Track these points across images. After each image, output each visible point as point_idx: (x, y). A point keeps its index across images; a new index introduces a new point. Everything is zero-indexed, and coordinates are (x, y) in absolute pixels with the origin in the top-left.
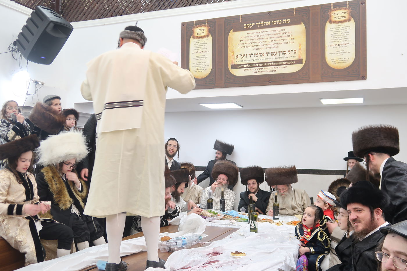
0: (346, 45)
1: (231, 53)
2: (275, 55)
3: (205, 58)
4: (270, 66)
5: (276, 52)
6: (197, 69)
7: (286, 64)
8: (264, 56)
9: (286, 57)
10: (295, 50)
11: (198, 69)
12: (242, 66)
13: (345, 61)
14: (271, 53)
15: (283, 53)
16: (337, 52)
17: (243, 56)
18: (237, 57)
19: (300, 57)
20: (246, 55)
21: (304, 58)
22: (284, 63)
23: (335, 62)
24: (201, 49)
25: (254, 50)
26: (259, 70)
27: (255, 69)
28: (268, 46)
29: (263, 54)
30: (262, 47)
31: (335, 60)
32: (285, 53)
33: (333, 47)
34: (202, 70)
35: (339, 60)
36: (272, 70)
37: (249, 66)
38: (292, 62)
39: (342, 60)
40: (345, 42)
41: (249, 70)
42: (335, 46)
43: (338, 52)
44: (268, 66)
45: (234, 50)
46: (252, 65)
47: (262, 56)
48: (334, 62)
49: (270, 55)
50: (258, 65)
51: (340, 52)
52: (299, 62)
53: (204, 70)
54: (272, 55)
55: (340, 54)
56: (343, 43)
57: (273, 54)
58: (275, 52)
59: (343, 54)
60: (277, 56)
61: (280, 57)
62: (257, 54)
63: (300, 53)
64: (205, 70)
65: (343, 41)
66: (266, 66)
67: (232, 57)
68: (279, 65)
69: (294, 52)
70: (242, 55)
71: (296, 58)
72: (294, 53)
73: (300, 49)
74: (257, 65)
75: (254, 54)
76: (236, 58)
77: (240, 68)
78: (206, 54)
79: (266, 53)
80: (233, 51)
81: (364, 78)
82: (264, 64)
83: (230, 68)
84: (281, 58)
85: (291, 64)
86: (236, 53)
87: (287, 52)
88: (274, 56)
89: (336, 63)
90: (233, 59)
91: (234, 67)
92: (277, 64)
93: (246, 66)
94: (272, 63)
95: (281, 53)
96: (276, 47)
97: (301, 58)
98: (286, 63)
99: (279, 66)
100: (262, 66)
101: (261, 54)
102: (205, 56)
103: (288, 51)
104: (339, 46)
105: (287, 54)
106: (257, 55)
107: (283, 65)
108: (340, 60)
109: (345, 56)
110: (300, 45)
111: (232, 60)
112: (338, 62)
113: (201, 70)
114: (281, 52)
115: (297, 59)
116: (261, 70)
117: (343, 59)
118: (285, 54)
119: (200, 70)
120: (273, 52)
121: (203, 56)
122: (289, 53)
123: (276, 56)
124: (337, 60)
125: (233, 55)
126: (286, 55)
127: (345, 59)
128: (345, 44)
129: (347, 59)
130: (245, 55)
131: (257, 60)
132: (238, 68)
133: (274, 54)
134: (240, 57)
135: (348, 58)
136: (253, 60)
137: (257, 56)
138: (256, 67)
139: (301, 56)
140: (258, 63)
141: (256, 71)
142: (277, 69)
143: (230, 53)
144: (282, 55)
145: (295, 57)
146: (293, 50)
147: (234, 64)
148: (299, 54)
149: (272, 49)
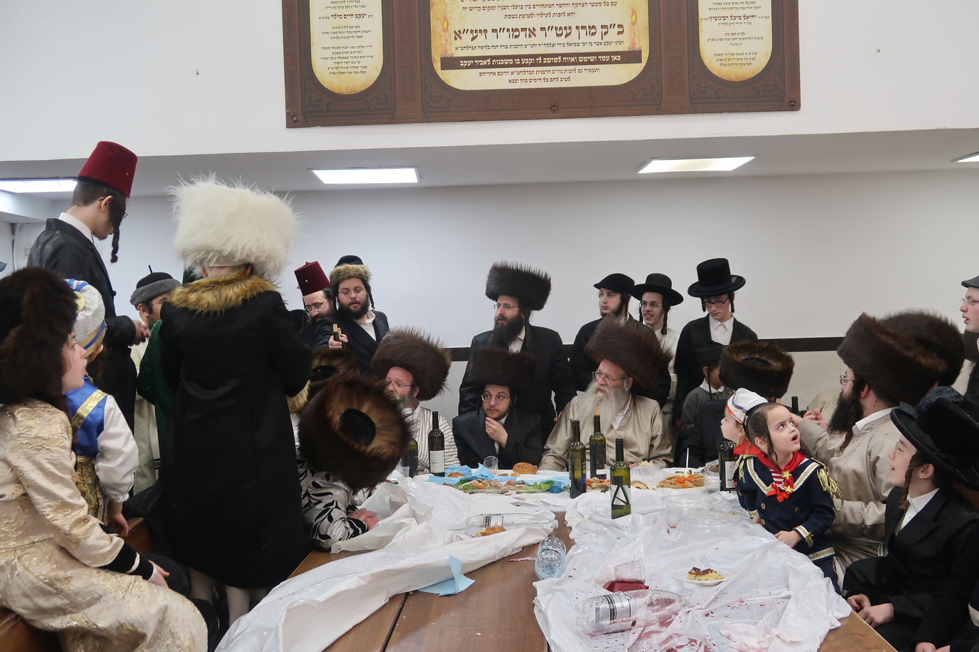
0: (750, 20)
1: (439, 22)
2: (566, 36)
3: (360, 34)
4: (552, 64)
5: (570, 28)
6: (336, 65)
7: (598, 62)
8: (535, 36)
9: (598, 44)
10: (620, 26)
11: (341, 65)
12: (475, 63)
13: (749, 62)
14: (556, 28)
15: (588, 31)
16: (727, 37)
17: (475, 33)
18: (458, 35)
19: (634, 44)
20: (486, 31)
21: (644, 46)
22: (592, 59)
23: (724, 62)
24: (348, 7)
25: (507, 19)
26: (522, 76)
27: (512, 73)
28: (546, 10)
29: (532, 32)
30: (529, 11)
31: (723, 57)
32: (593, 31)
33: (718, 21)
34: (353, 70)
35: (733, 57)
36: (561, 76)
37: (494, 62)
38: (615, 58)
39: (740, 57)
40: (748, 12)
41: (494, 74)
42: (722, 21)
43: (730, 37)
44: (547, 65)
45: (448, 16)
46: (502, 62)
47: (530, 36)
48: (722, 62)
49: (552, 34)
50: (521, 62)
51: (734, 37)
52: (631, 57)
53: (359, 70)
54: (559, 35)
55: (735, 42)
56: (741, 13)
57: (560, 32)
58: (565, 28)
59: (742, 41)
60: (573, 38)
61: (580, 41)
62: (517, 30)
63: (635, 33)
64: (363, 70)
65: (743, 8)
66: (542, 65)
67: (443, 34)
68: (577, 63)
69: (617, 29)
70: (472, 31)
71: (624, 48)
72: (619, 33)
73: (633, 24)
74: (516, 61)
75: (508, 30)
76: (456, 39)
77: (467, 67)
78: (364, 24)
79: (543, 29)
80: (446, 19)
81: (793, 104)
82: (537, 61)
83: (437, 65)
84: (584, 44)
85: (610, 62)
86: (456, 25)
87: (599, 30)
88: (562, 39)
89: (725, 65)
90: (446, 40)
91: (451, 63)
92: (573, 59)
93: (485, 62)
94: (559, 58)
95: (583, 32)
96: (568, 14)
97: (637, 47)
98: (597, 59)
99: (578, 67)
100: (532, 65)
101: (528, 32)
102: (358, 29)
103: (603, 27)
104: (733, 21)
105: (598, 35)
106: (516, 33)
107: (589, 63)
108: (736, 57)
109: (747, 47)
110: (634, 12)
111: (442, 45)
112: (730, 62)
113: (349, 70)
114: (583, 27)
115: (627, 50)
116: (527, 76)
117: (744, 56)
118: (593, 34)
119: (345, 70)
120: (561, 28)
121: (354, 29)
122: (606, 33)
123: (570, 39)
124: (730, 57)
125: (445, 30)
126: (597, 38)
127: (748, 56)
128: (748, 17)
129: (752, 56)
130: (481, 31)
131: (516, 46)
132: (462, 68)
133: (565, 33)
134: (467, 37)
135: (756, 54)
136: (503, 45)
137: (517, 37)
138: (514, 65)
139: (637, 41)
140: (521, 57)
141: (515, 76)
142: (572, 75)
143: (436, 25)
144: (585, 38)
145: (620, 42)
146: (616, 25)
147: (449, 54)
148: (632, 35)
149: (556, 17)
